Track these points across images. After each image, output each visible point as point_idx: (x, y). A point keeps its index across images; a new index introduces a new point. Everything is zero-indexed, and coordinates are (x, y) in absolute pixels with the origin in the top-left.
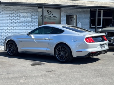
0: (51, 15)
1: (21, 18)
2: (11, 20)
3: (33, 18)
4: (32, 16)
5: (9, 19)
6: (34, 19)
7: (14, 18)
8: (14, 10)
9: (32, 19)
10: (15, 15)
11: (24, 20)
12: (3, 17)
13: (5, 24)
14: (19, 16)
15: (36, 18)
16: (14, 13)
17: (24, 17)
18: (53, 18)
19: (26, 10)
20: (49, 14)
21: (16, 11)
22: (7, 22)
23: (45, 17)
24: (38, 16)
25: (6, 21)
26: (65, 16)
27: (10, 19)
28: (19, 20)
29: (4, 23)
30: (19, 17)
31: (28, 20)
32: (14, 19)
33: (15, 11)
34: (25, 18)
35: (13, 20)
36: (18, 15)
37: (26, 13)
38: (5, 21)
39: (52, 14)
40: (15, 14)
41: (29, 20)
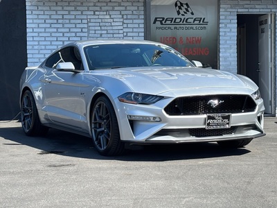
0: (187, 16)
1: (93, 28)
2: (61, 35)
3: (129, 26)
4: (125, 21)
5: (55, 30)
6: (131, 30)
7: (70, 28)
8: (71, 4)
9: (125, 30)
10: (75, 19)
11: (101, 34)
12: (40, 26)
13: (43, 47)
14: (86, 21)
15: (137, 26)
16: (71, 13)
17: (101, 24)
18: (194, 26)
19: (107, 3)
20: (182, 12)
21: (78, 8)
22: (51, 41)
23: (168, 22)
24: (143, 21)
25: (47, 39)
26: (231, 17)
27: (59, 30)
28: (86, 34)
29: (41, 43)
30: (86, 26)
31: (111, 32)
32: (72, 30)
33: (73, 8)
34: (103, 28)
35: (69, 35)
36: (82, 20)
37: (107, 11)
38: (45, 37)
39: (192, 14)
40: (73, 17)
41: (117, 32)
